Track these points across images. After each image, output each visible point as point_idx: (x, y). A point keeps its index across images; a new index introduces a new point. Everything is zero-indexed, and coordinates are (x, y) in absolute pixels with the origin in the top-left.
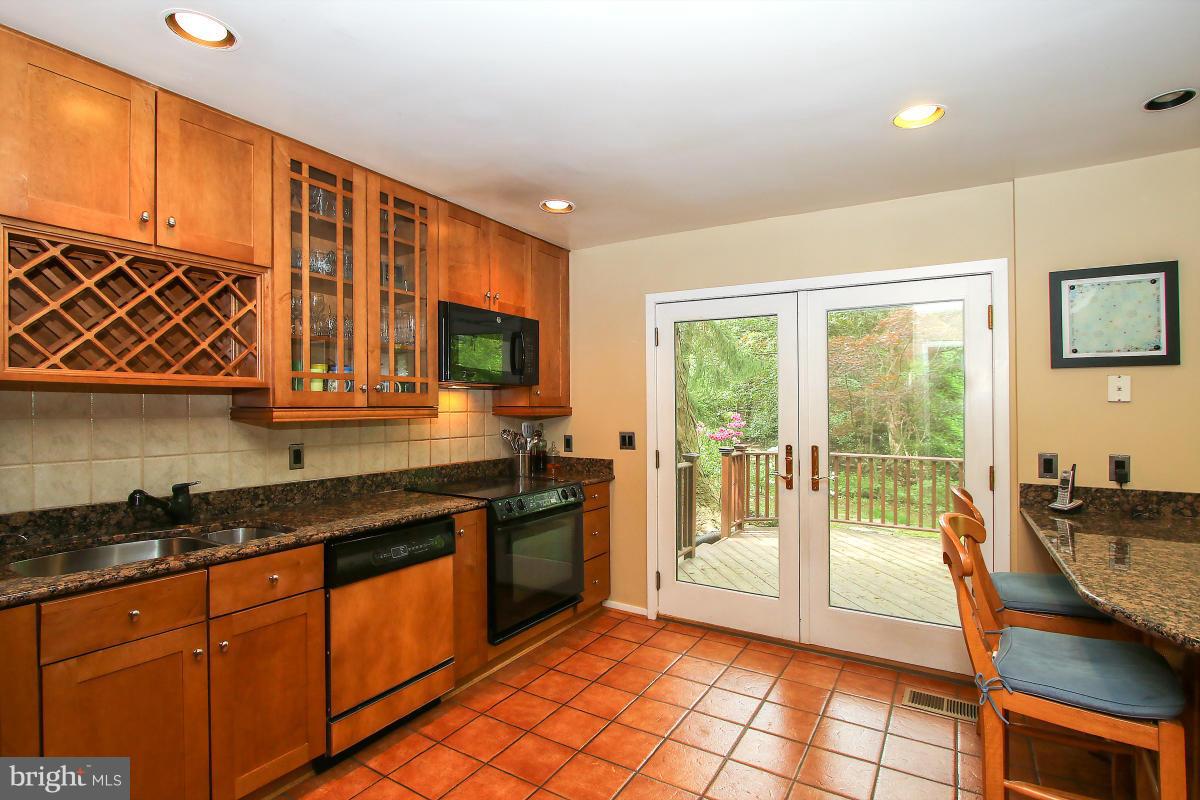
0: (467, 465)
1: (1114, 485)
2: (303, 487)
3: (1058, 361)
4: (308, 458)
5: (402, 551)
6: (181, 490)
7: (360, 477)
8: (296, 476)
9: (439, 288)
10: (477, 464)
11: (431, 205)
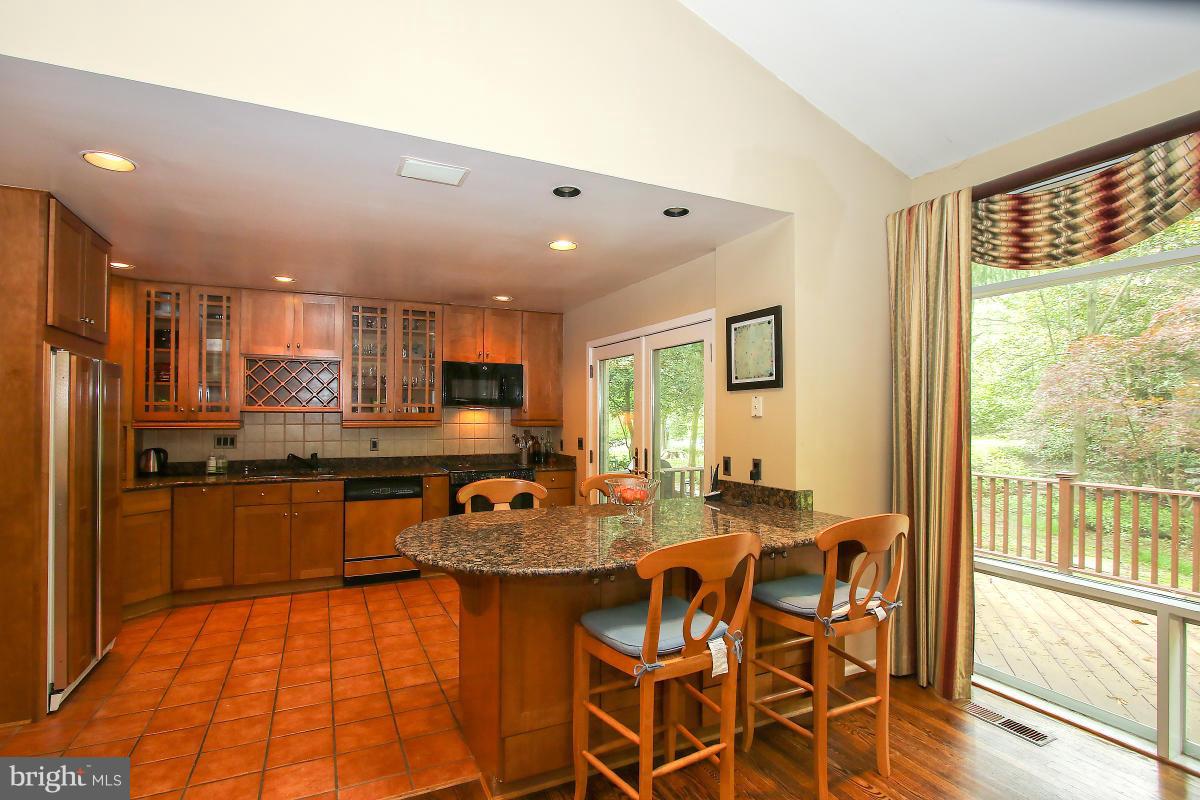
0: (487, 456)
1: (752, 482)
2: (377, 460)
3: (731, 387)
4: (381, 446)
5: (388, 491)
6: (314, 455)
7: (409, 457)
8: (374, 454)
9: (444, 353)
10: (495, 456)
11: (437, 309)
